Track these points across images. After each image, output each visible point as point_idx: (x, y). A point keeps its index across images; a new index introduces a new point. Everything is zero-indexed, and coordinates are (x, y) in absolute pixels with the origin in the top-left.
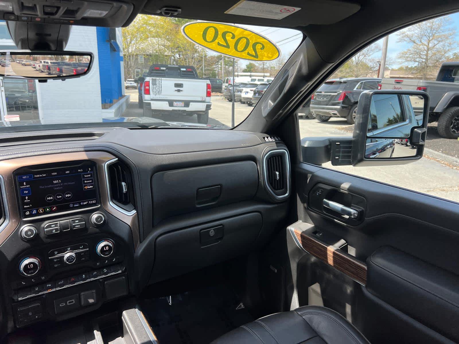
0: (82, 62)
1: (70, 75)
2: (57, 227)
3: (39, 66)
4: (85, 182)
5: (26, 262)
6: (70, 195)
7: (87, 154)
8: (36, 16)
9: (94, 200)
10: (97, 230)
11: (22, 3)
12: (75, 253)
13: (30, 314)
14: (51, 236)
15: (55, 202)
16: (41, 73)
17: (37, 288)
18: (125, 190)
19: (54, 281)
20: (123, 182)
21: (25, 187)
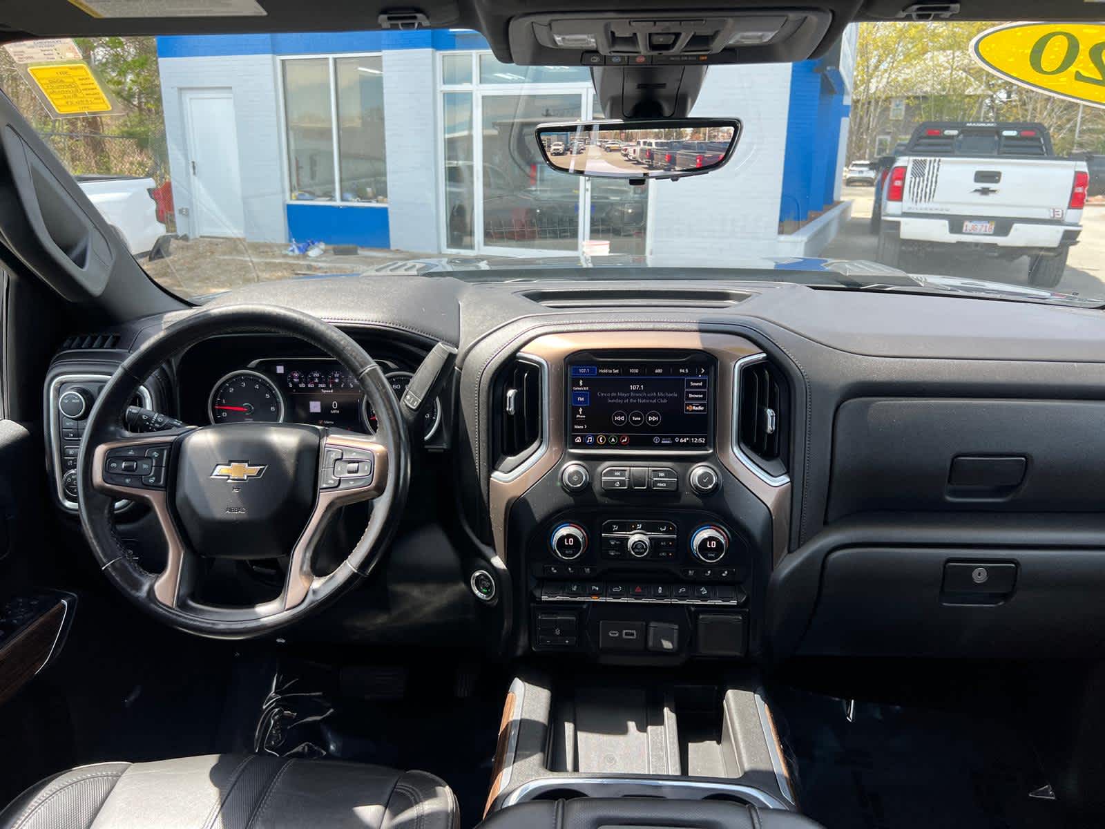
0: (716, 140)
1: (689, 168)
2: (624, 478)
3: (635, 151)
4: (691, 396)
5: (564, 531)
6: (657, 419)
7: (702, 340)
8: (636, 55)
9: (702, 437)
10: (698, 501)
11: (613, 33)
12: (649, 539)
13: (558, 632)
14: (610, 492)
15: (627, 427)
16: (635, 166)
17: (575, 587)
18: (770, 428)
19: (606, 580)
20: (770, 407)
21: (579, 389)
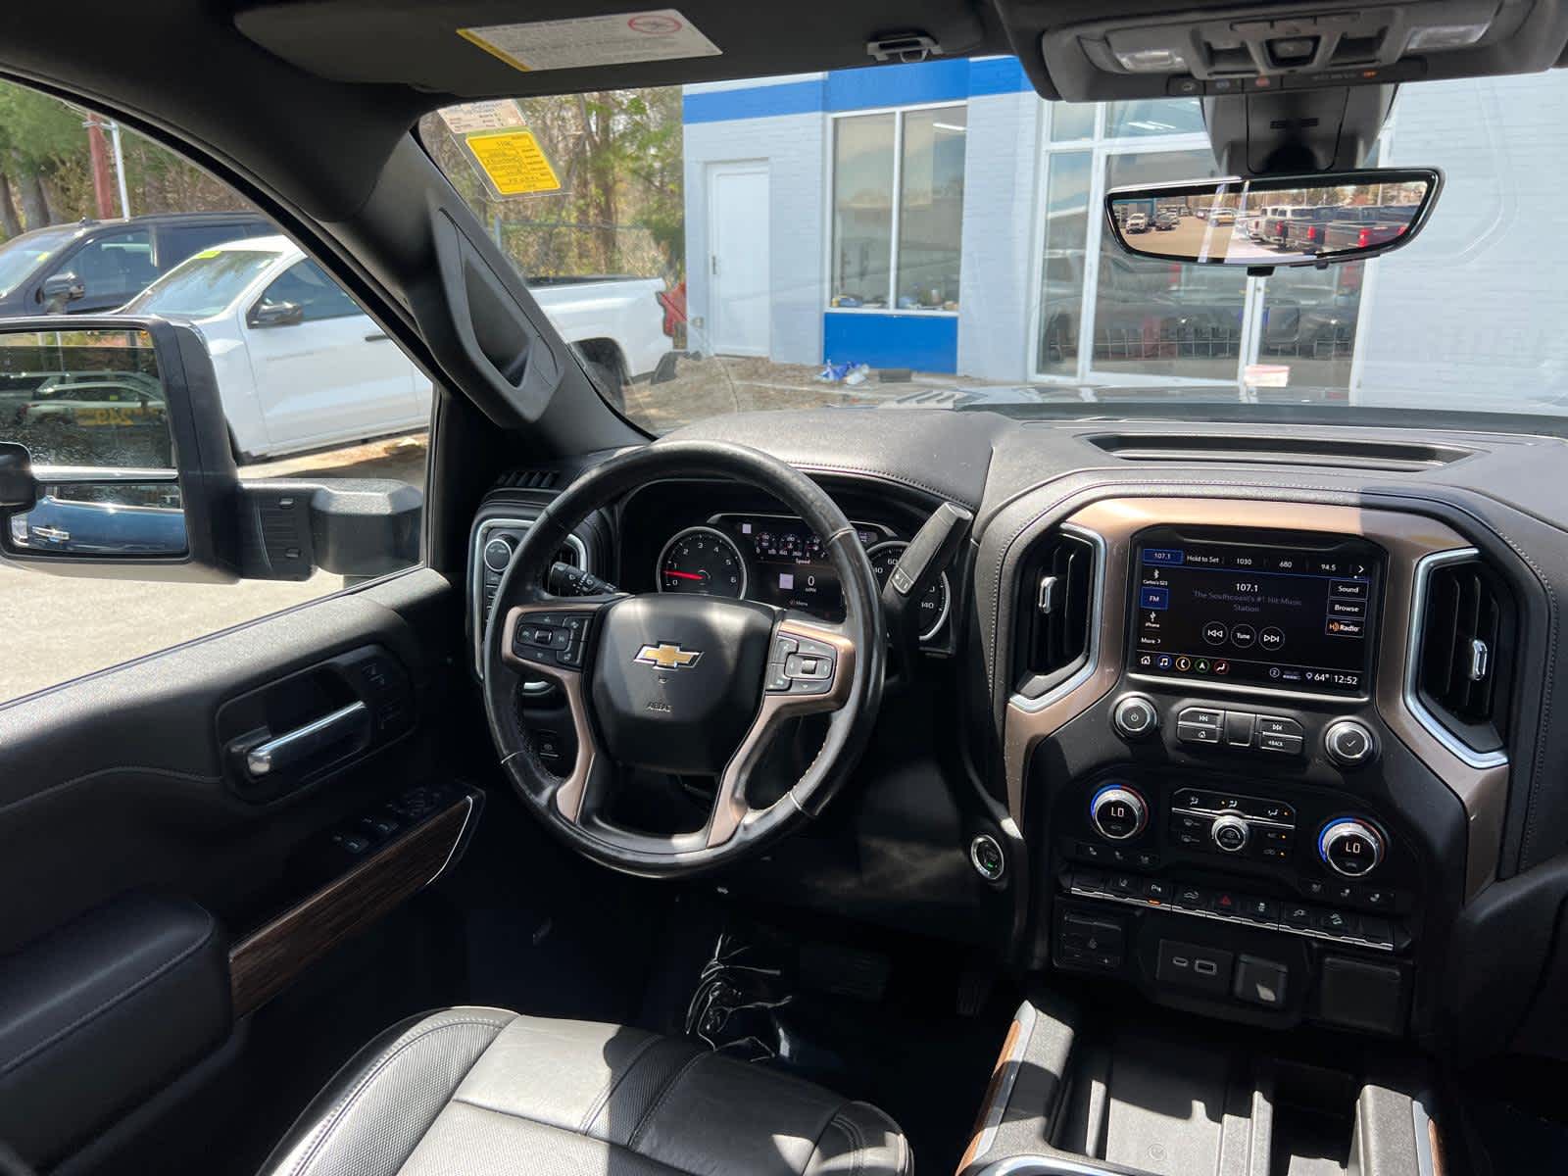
0: (1394, 204)
1: (1345, 248)
2: (1213, 726)
3: (1257, 224)
4: (1337, 607)
5: (1112, 795)
6: (1277, 639)
7: (1363, 519)
9: (1353, 675)
10: (1335, 776)
12: (1248, 825)
13: (1093, 945)
14: (1189, 745)
15: (1225, 649)
16: (1255, 246)
17: (1125, 882)
18: (1477, 669)
19: (1175, 883)
20: (1479, 638)
21: (1154, 583)
